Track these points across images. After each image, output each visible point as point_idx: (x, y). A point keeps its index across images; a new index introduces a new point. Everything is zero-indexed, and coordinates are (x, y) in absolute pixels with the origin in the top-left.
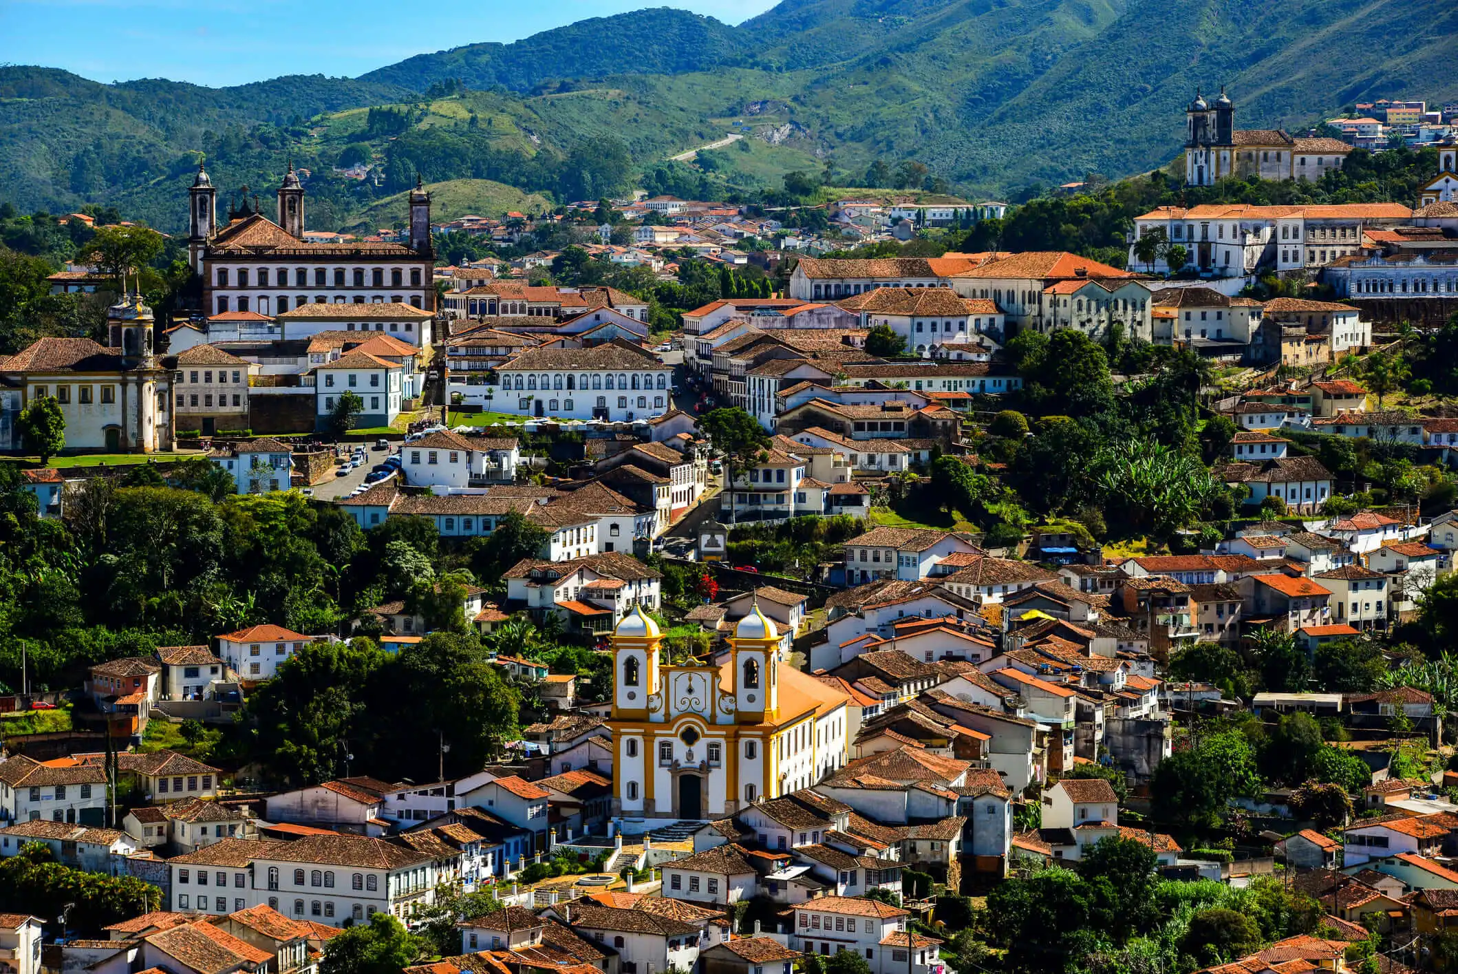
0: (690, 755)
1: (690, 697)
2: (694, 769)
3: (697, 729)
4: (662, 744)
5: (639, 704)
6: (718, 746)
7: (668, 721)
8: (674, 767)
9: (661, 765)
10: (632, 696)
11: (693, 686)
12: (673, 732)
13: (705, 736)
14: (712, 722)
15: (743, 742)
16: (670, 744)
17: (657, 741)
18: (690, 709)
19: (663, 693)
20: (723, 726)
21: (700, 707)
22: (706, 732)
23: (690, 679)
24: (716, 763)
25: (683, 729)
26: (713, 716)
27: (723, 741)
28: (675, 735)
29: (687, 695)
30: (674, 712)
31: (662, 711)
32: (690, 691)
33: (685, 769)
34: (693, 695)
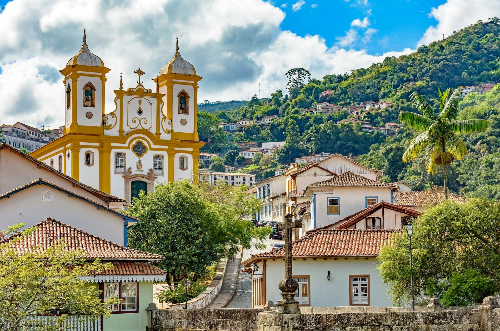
0: (139, 165)
1: (140, 117)
2: (143, 176)
3: (145, 143)
4: (117, 155)
5: (96, 122)
6: (161, 157)
7: (122, 138)
8: (127, 175)
9: (116, 173)
10: (89, 115)
11: (142, 109)
12: (126, 145)
13: (152, 149)
14: (156, 139)
15: (177, 156)
16: (123, 155)
17: (114, 151)
18: (140, 127)
19: (118, 114)
20: (165, 142)
21: (146, 127)
22: (153, 146)
23: (140, 103)
24: (160, 172)
25: (134, 143)
26: (158, 134)
27: (165, 154)
28: (128, 148)
29: (137, 115)
30: (126, 129)
31: (118, 127)
32: (140, 112)
33: (137, 176)
34: (142, 116)
